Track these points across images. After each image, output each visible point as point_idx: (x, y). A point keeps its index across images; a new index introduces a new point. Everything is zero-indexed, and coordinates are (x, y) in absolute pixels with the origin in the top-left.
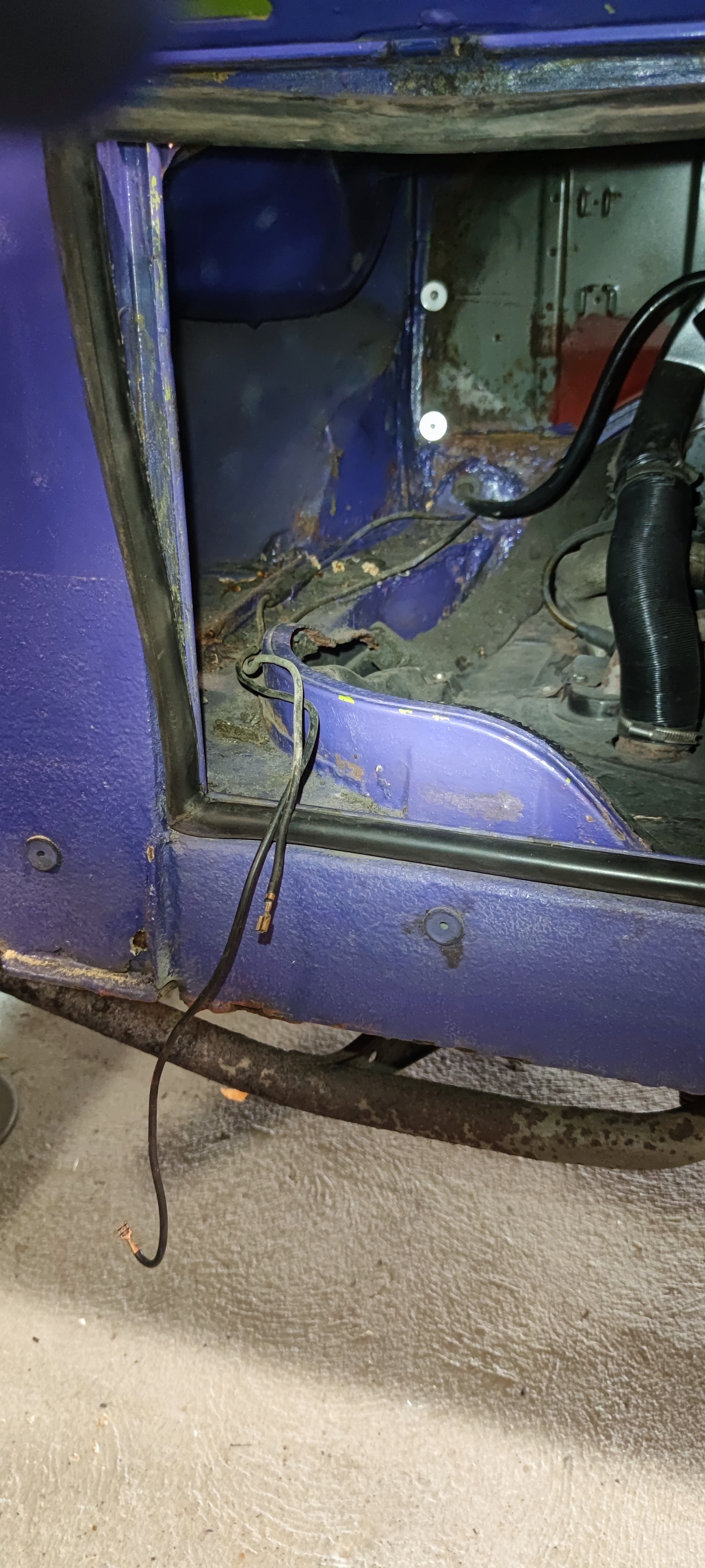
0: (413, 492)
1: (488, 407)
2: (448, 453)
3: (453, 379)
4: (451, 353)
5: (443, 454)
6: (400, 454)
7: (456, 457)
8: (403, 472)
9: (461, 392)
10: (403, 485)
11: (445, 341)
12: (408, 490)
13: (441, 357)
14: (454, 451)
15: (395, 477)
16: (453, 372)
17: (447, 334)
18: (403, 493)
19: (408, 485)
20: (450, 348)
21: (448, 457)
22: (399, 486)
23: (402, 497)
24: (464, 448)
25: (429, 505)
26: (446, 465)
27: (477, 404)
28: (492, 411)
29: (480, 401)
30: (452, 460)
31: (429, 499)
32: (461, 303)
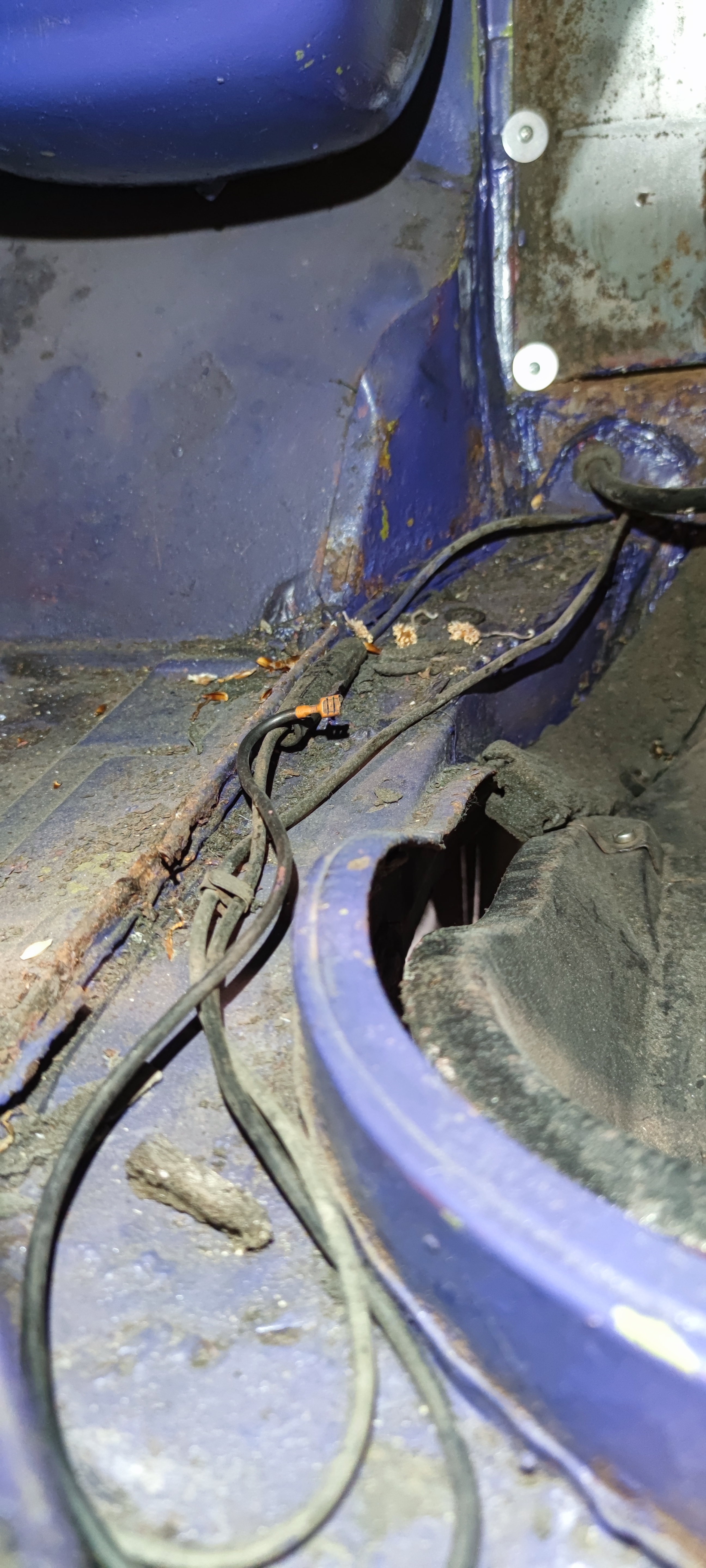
0: (509, 482)
1: (626, 324)
2: (563, 411)
3: (563, 282)
4: (560, 238)
5: (553, 413)
6: (484, 418)
7: (577, 417)
8: (492, 449)
9: (580, 303)
10: (495, 474)
11: (548, 215)
12: (502, 480)
13: (542, 245)
14: (572, 407)
15: (480, 458)
16: (565, 269)
17: (550, 202)
18: (495, 485)
19: (501, 470)
20: (558, 228)
21: (564, 418)
22: (487, 474)
23: (493, 491)
24: (589, 401)
25: (536, 502)
26: (560, 432)
27: (606, 322)
28: (635, 332)
29: (612, 317)
30: (570, 422)
31: (536, 492)
32: (575, 143)
